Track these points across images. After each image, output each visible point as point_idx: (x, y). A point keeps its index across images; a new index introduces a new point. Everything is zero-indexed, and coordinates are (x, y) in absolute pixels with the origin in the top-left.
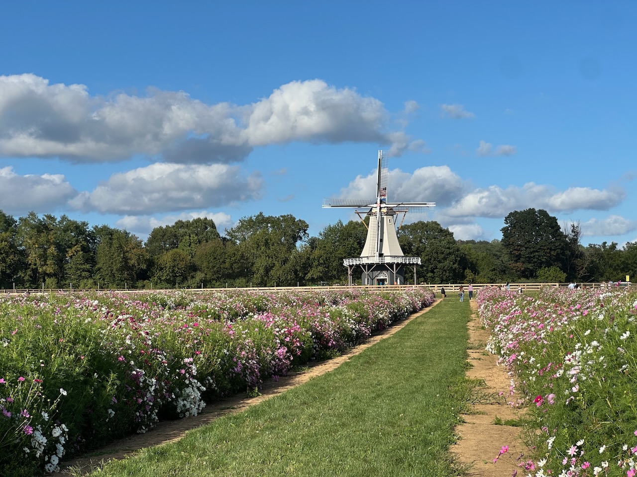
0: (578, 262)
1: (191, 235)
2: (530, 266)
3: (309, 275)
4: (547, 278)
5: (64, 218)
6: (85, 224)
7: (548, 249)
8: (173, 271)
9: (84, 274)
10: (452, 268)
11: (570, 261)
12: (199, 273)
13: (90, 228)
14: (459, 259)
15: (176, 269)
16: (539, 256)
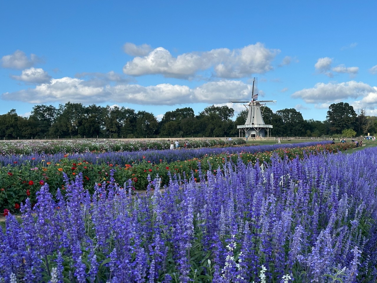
0: (364, 126)
1: (181, 115)
2: (339, 129)
3: (231, 132)
4: (346, 134)
5: (123, 108)
6: (133, 111)
7: (347, 121)
8: (169, 131)
9: (129, 132)
10: (299, 129)
11: (360, 126)
12: (181, 131)
13: (136, 112)
14: (303, 125)
15: (170, 130)
16: (343, 124)
